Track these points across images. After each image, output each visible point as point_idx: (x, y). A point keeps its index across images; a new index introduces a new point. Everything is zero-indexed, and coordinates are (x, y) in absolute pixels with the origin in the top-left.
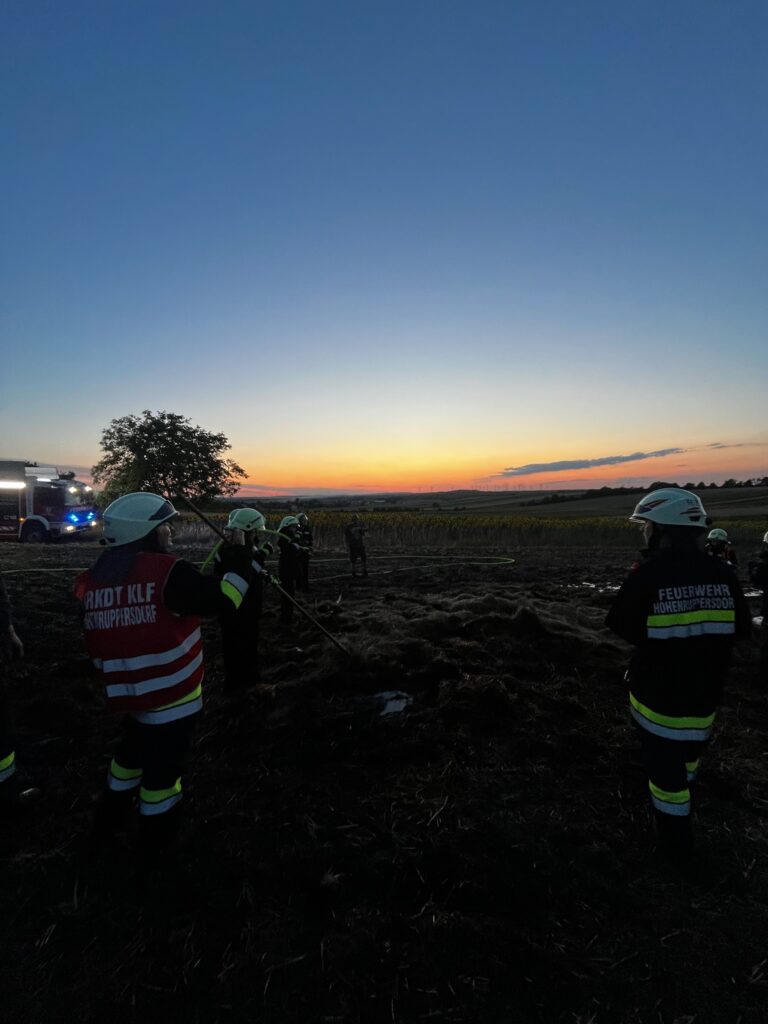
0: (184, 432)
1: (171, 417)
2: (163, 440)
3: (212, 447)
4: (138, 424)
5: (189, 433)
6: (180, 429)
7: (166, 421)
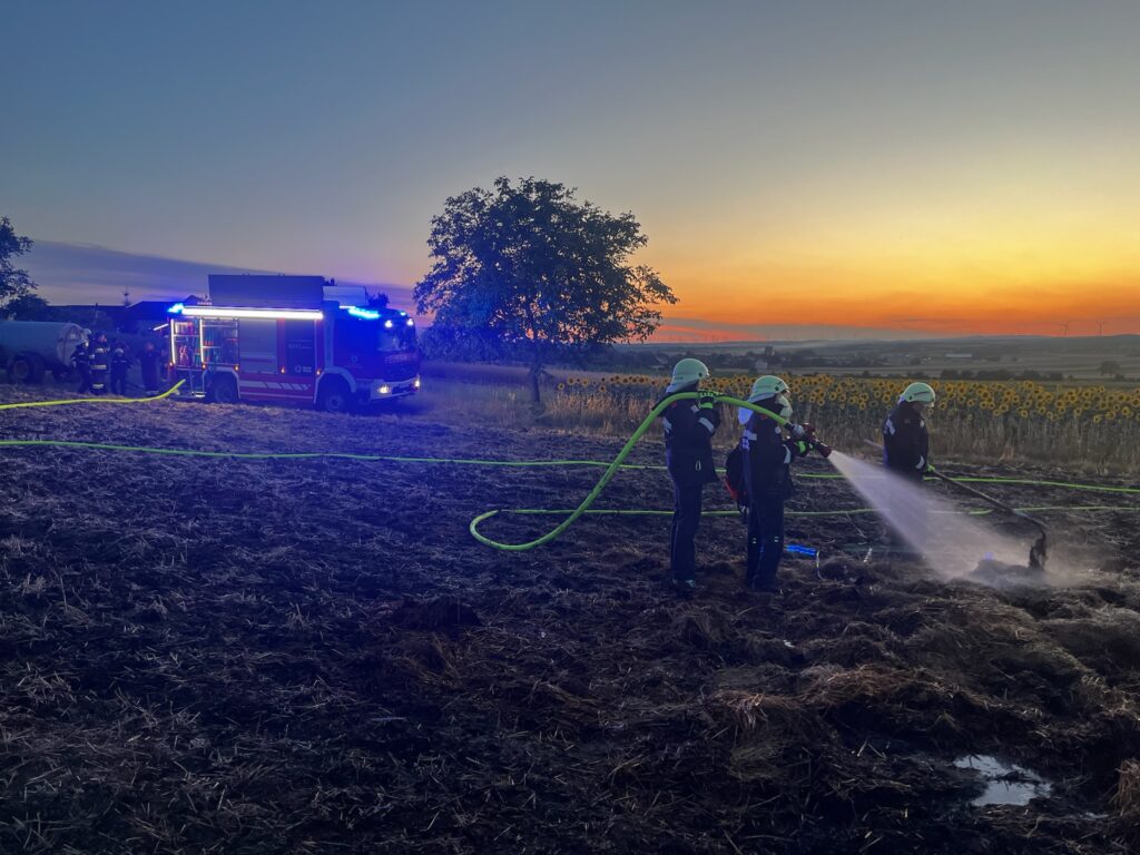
0: (562, 215)
1: (541, 187)
2: (525, 232)
3: (611, 244)
4: (489, 203)
5: (571, 216)
6: (555, 210)
7: (534, 196)
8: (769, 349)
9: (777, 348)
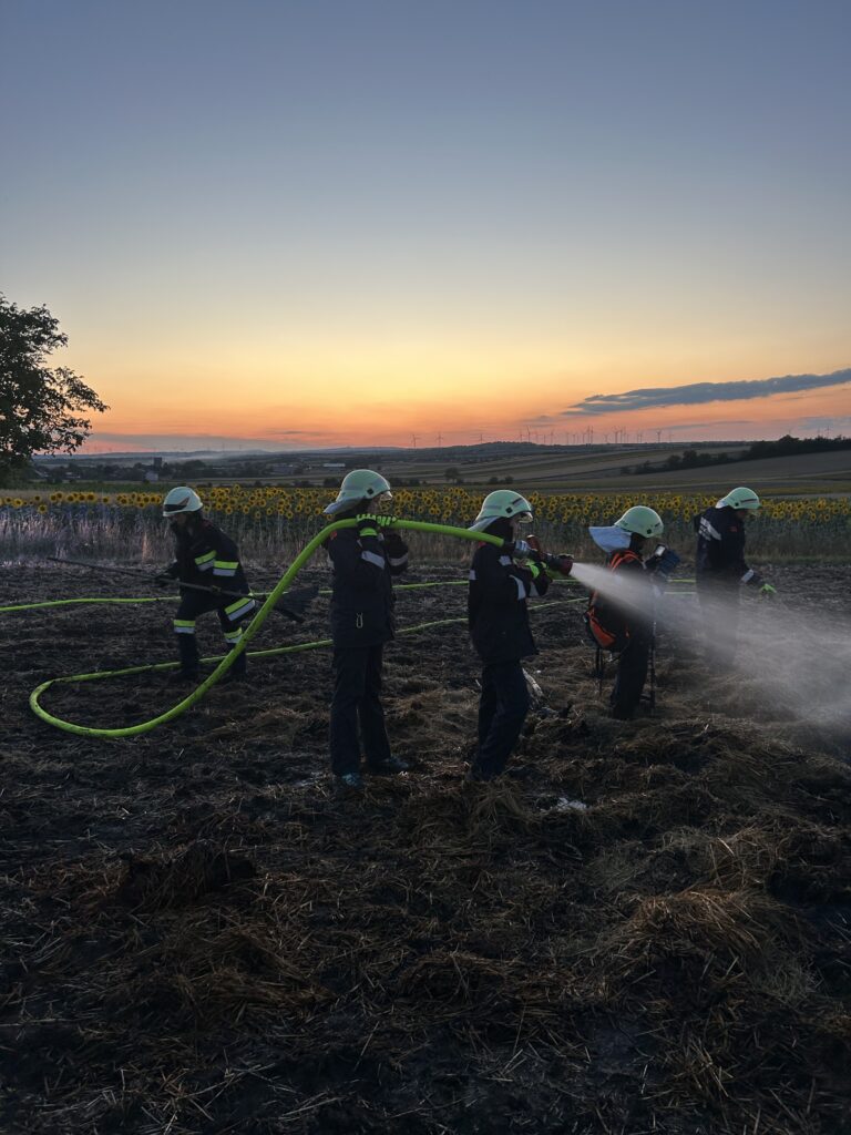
3: (25, 340)
8: (158, 460)
9: (167, 460)
